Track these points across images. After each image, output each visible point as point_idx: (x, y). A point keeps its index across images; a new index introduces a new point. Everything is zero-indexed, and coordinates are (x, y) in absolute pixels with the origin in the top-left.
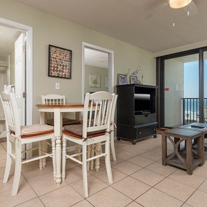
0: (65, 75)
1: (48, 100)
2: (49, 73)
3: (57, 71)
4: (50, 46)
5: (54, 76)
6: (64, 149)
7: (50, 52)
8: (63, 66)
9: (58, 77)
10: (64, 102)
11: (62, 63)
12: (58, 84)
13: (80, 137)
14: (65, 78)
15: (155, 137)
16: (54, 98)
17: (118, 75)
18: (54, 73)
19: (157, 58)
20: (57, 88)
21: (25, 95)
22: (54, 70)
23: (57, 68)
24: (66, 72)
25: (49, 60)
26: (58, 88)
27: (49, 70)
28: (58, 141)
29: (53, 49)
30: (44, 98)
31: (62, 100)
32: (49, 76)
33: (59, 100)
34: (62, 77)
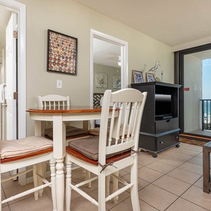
0: (69, 70)
1: (47, 103)
2: (48, 67)
3: (58, 64)
4: (49, 31)
5: (55, 71)
6: (69, 175)
7: (49, 40)
8: (67, 58)
9: (60, 72)
10: (68, 105)
11: (65, 54)
12: (60, 81)
13: (95, 162)
14: (69, 74)
15: (177, 146)
16: (54, 100)
17: (133, 71)
18: (55, 68)
19: (175, 53)
20: (58, 87)
21: (16, 96)
22: (54, 63)
23: (59, 60)
24: (70, 65)
25: (49, 50)
26: (60, 87)
27: (48, 62)
28: (60, 166)
29: (53, 36)
30: (41, 99)
31: (66, 102)
32: (48, 70)
33: (61, 102)
34: (65, 73)
